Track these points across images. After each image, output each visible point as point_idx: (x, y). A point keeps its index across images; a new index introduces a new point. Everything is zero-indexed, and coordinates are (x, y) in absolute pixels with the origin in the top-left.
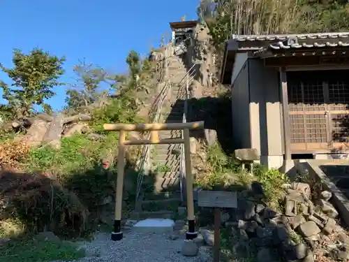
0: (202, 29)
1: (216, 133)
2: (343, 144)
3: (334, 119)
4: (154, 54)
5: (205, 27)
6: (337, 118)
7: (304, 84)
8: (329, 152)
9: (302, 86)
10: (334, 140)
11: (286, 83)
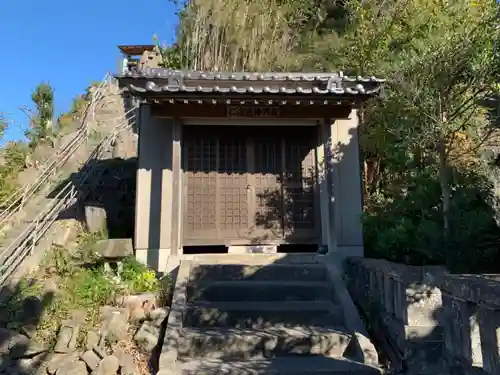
0: (151, 58)
1: (105, 213)
2: (268, 231)
3: (259, 196)
4: (91, 90)
5: (157, 55)
6: (263, 193)
7: (222, 144)
8: (249, 242)
9: (218, 147)
10: (257, 224)
11: (179, 143)
